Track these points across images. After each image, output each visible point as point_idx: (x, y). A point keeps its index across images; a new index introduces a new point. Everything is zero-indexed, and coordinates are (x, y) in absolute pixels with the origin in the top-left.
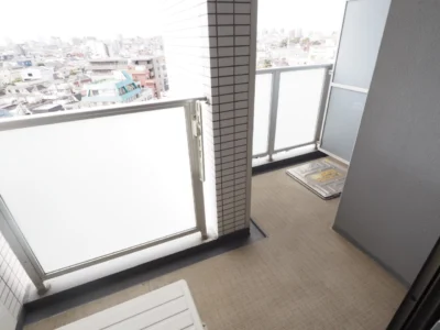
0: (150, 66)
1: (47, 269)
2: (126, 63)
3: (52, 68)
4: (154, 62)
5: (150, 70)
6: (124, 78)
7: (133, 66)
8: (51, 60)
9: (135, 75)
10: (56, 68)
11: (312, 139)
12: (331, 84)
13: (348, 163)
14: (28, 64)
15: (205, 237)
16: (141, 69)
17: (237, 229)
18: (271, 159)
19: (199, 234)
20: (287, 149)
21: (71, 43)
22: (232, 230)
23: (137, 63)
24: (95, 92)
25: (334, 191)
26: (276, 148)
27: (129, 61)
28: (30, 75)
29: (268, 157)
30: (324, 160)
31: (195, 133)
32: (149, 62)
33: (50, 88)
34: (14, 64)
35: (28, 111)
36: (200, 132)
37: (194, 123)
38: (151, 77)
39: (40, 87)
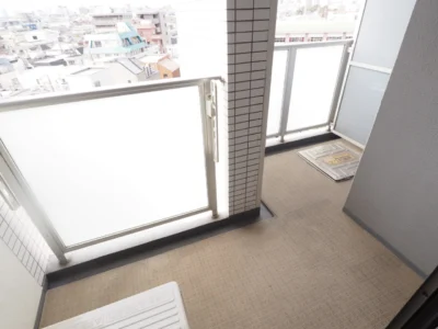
0: (156, 21)
1: (68, 243)
2: (130, 16)
3: (58, 32)
4: (161, 17)
5: (157, 25)
6: (128, 30)
7: (139, 19)
8: (57, 25)
9: (141, 30)
10: (62, 32)
11: (326, 120)
12: (349, 62)
13: (363, 147)
14: (34, 28)
15: (215, 215)
16: (147, 23)
17: (248, 209)
18: (282, 140)
19: (210, 213)
20: (300, 130)
21: (78, 13)
22: (242, 211)
23: (142, 17)
24: (98, 44)
25: (345, 175)
26: (288, 129)
27: (134, 15)
28: (35, 38)
29: (279, 138)
30: (337, 143)
31: (209, 113)
32: (155, 16)
33: (54, 48)
34: (19, 27)
35: (30, 65)
36: (214, 113)
37: (209, 103)
38: (158, 33)
39: (45, 47)
